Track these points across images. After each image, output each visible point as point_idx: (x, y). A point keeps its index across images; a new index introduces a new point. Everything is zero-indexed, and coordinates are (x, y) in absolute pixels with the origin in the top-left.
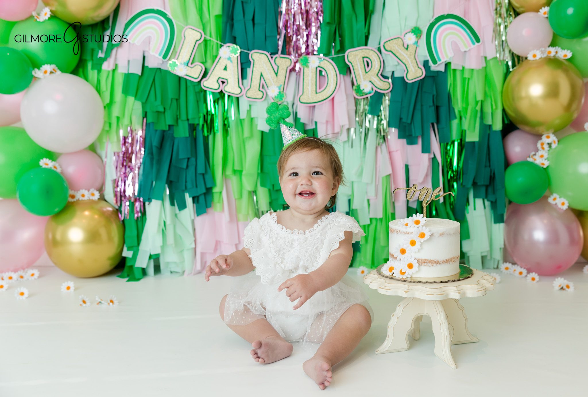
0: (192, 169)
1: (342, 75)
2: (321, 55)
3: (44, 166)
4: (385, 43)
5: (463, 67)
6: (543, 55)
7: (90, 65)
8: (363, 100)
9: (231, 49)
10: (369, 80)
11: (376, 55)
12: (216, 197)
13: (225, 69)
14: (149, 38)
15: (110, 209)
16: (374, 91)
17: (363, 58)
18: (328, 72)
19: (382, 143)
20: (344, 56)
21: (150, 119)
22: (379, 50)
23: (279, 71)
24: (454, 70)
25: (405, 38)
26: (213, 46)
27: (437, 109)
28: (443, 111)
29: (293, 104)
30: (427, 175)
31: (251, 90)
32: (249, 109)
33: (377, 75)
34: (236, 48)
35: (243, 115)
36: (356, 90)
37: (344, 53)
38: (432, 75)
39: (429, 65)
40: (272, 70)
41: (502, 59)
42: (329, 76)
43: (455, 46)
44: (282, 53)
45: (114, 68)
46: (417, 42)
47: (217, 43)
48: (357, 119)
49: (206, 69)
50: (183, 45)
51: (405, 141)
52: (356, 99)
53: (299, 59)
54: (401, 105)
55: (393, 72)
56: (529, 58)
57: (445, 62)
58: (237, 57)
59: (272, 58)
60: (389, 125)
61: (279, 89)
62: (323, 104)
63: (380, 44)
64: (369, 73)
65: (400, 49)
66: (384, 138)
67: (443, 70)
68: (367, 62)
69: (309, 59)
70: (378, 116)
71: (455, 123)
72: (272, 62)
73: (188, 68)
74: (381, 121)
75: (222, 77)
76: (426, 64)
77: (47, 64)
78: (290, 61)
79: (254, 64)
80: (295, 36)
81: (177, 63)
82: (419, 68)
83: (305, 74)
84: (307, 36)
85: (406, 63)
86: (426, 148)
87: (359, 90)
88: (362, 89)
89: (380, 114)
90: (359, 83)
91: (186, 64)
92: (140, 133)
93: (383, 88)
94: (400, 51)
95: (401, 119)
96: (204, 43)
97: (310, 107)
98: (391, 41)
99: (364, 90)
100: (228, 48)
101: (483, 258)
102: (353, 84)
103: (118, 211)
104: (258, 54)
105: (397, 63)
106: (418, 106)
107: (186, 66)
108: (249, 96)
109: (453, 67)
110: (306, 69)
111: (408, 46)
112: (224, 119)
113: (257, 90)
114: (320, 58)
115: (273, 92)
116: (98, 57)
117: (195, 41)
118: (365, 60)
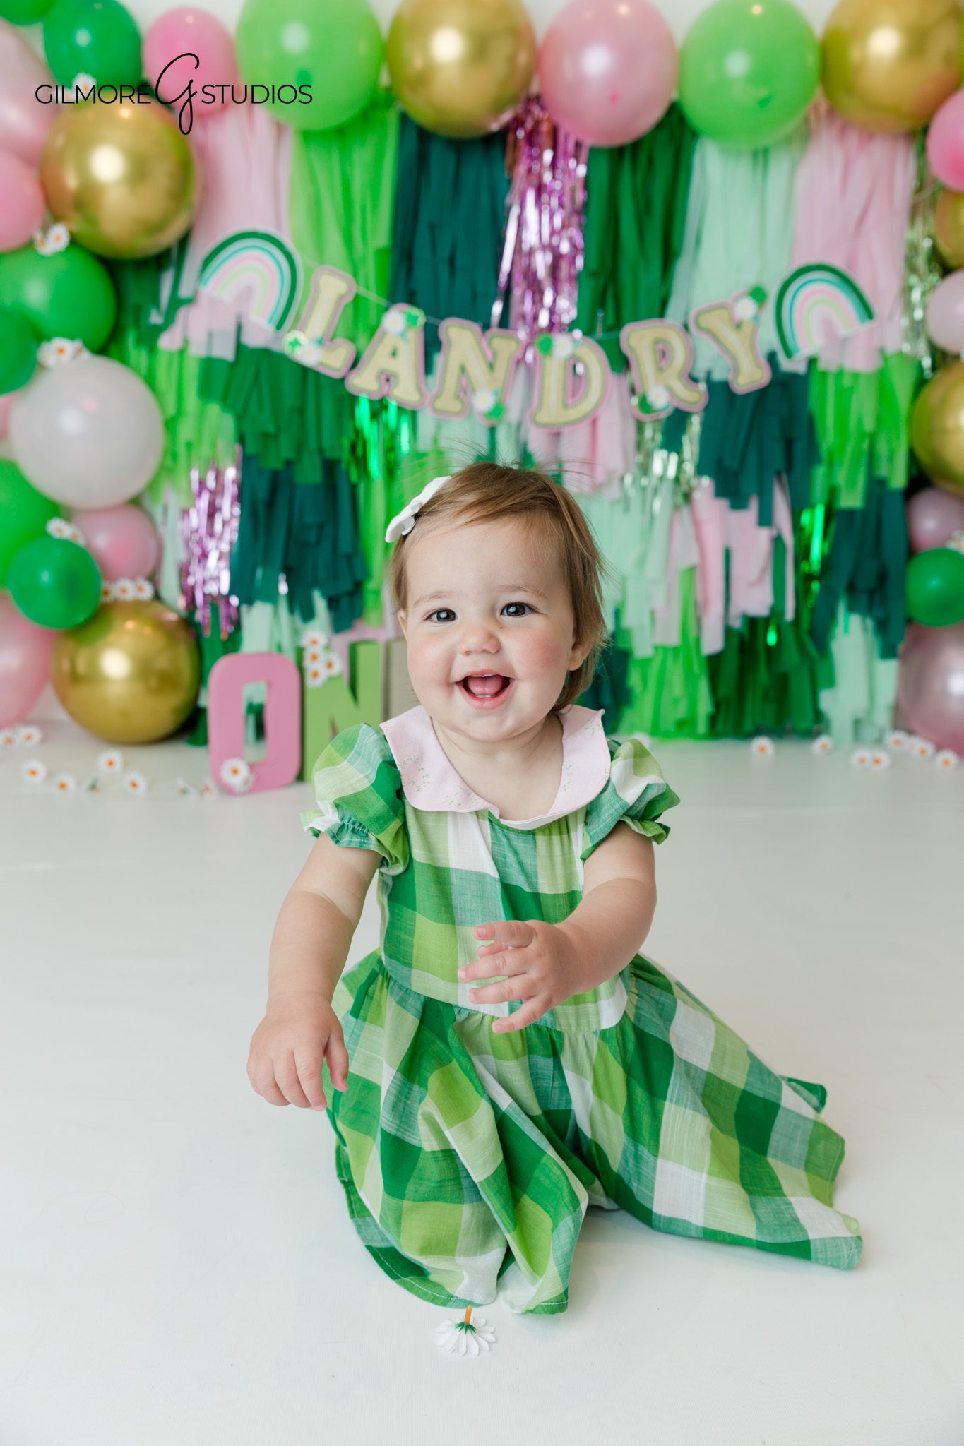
0: (327, 544)
1: (612, 374)
2: (577, 334)
3: (56, 535)
4: (697, 314)
5: (840, 369)
7: (131, 337)
8: (650, 423)
9: (405, 315)
10: (665, 385)
11: (679, 336)
12: (369, 600)
13: (394, 354)
14: (249, 289)
15: (172, 617)
16: (672, 407)
17: (655, 342)
18: (587, 368)
19: (683, 505)
20: (619, 337)
21: (252, 448)
22: (686, 328)
23: (496, 363)
24: (824, 374)
25: (735, 306)
26: (370, 309)
27: (789, 444)
28: (799, 449)
29: (519, 426)
30: (763, 571)
31: (441, 395)
32: (435, 432)
33: (681, 375)
34: (417, 315)
35: (424, 444)
36: (639, 403)
37: (620, 330)
38: (782, 379)
39: (778, 360)
40: (483, 359)
41: (911, 354)
42: (589, 375)
43: (829, 328)
44: (499, 328)
45: (182, 346)
46: (757, 316)
47: (379, 303)
49: (357, 352)
50: (313, 306)
51: (724, 503)
52: (638, 421)
53: (533, 340)
54: (723, 433)
55: (709, 370)
57: (808, 355)
58: (419, 332)
59: (481, 335)
60: (700, 471)
61: (496, 395)
62: (575, 428)
63: (687, 316)
64: (664, 370)
65: (726, 328)
66: (688, 497)
67: (802, 371)
68: (662, 351)
69: (554, 340)
70: (678, 453)
71: (820, 473)
72: (484, 343)
73: (323, 349)
74: (683, 465)
75: (386, 369)
76: (772, 358)
77: (64, 337)
78: (515, 343)
79: (447, 347)
81: (302, 340)
82: (758, 365)
83: (544, 371)
85: (733, 353)
86: (765, 519)
87: (644, 405)
88: (649, 400)
89: (681, 448)
90: (644, 389)
91: (320, 343)
92: (231, 473)
93: (688, 402)
94: (725, 331)
95: (720, 459)
96: (354, 303)
98: (711, 312)
99: (653, 403)
100: (398, 313)
101: (857, 724)
103: (188, 623)
104: (457, 327)
105: (716, 354)
106: (754, 438)
107: (319, 347)
108: (438, 409)
109: (821, 365)
110: (545, 360)
111: (739, 322)
112: (388, 450)
113: (454, 397)
114: (574, 341)
116: (150, 323)
117: (337, 299)
118: (661, 346)
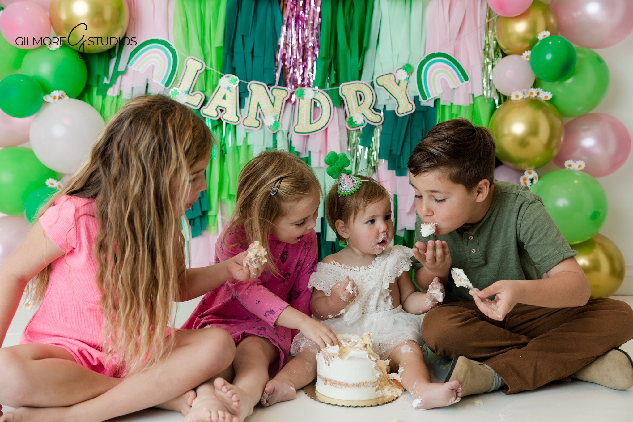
1: (335, 108)
3: (50, 186)
4: (377, 78)
5: (452, 104)
6: (525, 95)
7: (95, 90)
8: (355, 131)
9: (230, 79)
10: (362, 113)
11: (369, 89)
13: (224, 98)
14: (153, 67)
16: (366, 123)
17: (356, 91)
18: (322, 104)
19: (373, 173)
20: (338, 89)
22: (372, 85)
23: (275, 102)
24: (443, 106)
25: (397, 74)
26: (213, 76)
29: (288, 133)
31: (248, 118)
32: (245, 136)
33: (369, 108)
34: (235, 79)
35: (240, 142)
36: (348, 121)
37: (339, 86)
38: (421, 110)
39: (420, 100)
40: (269, 100)
41: (489, 97)
42: (323, 107)
44: (279, 85)
45: (119, 94)
46: (409, 79)
47: (217, 74)
48: (349, 149)
49: (205, 97)
50: (184, 74)
51: (394, 172)
52: (349, 131)
53: (295, 90)
54: (392, 137)
55: (385, 106)
56: (512, 98)
57: (435, 98)
58: (236, 87)
59: (269, 89)
60: (380, 156)
61: (275, 118)
62: (316, 134)
63: (373, 79)
64: (361, 106)
65: (392, 85)
66: (374, 168)
67: (432, 105)
68: (360, 96)
69: (305, 91)
70: (369, 147)
72: (269, 92)
73: (188, 96)
74: (372, 153)
75: (221, 105)
76: (416, 99)
77: (56, 90)
78: (286, 93)
79: (251, 94)
80: (292, 69)
81: (178, 91)
82: (409, 103)
83: (300, 105)
84: (304, 69)
85: (397, 98)
87: (351, 122)
88: (354, 121)
89: (371, 145)
90: (351, 115)
91: (187, 93)
93: (375, 121)
94: (392, 86)
95: (391, 151)
96: (205, 73)
97: (304, 136)
98: (384, 77)
99: (356, 122)
100: (227, 78)
102: (346, 116)
104: (256, 85)
105: (388, 98)
106: (408, 139)
107: (187, 95)
108: (246, 124)
109: (442, 103)
110: (301, 100)
111: (399, 81)
112: (222, 145)
113: (255, 119)
114: (315, 90)
115: (269, 121)
116: (104, 83)
117: (196, 71)
118: (359, 93)
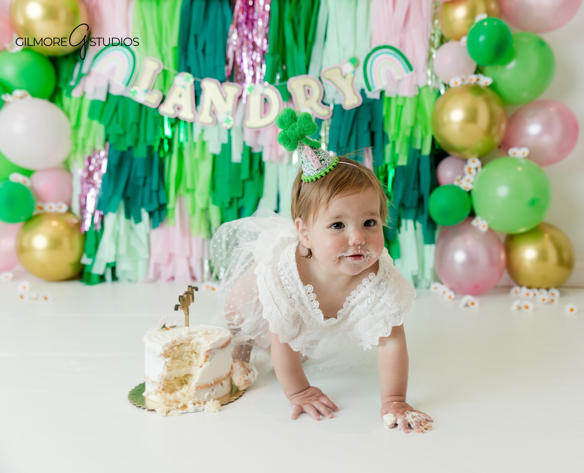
0: (148, 188)
1: (285, 102)
2: (266, 83)
3: (13, 180)
4: (324, 72)
5: (397, 95)
6: (464, 82)
9: (185, 77)
10: (310, 107)
11: (317, 84)
12: (170, 213)
13: (180, 96)
14: (114, 69)
15: (75, 221)
17: (304, 86)
18: (272, 100)
20: (286, 85)
21: (112, 141)
22: (320, 80)
23: (227, 97)
24: (390, 99)
25: (343, 67)
26: (171, 75)
27: (372, 135)
28: (378, 137)
31: (202, 115)
32: (201, 133)
33: (317, 102)
34: (190, 77)
35: (196, 138)
37: (287, 81)
38: (368, 102)
39: (366, 93)
40: (221, 96)
41: (433, 87)
42: (273, 103)
43: (390, 75)
44: (230, 80)
45: (82, 95)
46: (355, 72)
47: (174, 72)
49: (163, 96)
55: (334, 100)
56: (450, 85)
57: (381, 90)
58: (191, 85)
59: (221, 85)
61: (228, 114)
62: (267, 129)
63: (320, 74)
64: (310, 100)
65: (339, 78)
68: (308, 90)
71: (388, 148)
72: (222, 89)
73: (148, 95)
75: (177, 103)
76: (362, 92)
77: (18, 90)
78: (238, 89)
79: (205, 92)
81: (138, 91)
82: (356, 96)
85: (344, 91)
91: (146, 92)
92: (103, 153)
93: (323, 115)
94: (339, 80)
96: (163, 73)
97: (255, 132)
98: (331, 70)
100: (182, 76)
104: (209, 82)
105: (336, 92)
107: (145, 94)
108: (201, 121)
109: (387, 95)
110: (252, 96)
111: (346, 74)
113: (209, 115)
114: (264, 86)
115: (222, 117)
116: (70, 85)
117: (154, 71)
118: (307, 88)
